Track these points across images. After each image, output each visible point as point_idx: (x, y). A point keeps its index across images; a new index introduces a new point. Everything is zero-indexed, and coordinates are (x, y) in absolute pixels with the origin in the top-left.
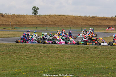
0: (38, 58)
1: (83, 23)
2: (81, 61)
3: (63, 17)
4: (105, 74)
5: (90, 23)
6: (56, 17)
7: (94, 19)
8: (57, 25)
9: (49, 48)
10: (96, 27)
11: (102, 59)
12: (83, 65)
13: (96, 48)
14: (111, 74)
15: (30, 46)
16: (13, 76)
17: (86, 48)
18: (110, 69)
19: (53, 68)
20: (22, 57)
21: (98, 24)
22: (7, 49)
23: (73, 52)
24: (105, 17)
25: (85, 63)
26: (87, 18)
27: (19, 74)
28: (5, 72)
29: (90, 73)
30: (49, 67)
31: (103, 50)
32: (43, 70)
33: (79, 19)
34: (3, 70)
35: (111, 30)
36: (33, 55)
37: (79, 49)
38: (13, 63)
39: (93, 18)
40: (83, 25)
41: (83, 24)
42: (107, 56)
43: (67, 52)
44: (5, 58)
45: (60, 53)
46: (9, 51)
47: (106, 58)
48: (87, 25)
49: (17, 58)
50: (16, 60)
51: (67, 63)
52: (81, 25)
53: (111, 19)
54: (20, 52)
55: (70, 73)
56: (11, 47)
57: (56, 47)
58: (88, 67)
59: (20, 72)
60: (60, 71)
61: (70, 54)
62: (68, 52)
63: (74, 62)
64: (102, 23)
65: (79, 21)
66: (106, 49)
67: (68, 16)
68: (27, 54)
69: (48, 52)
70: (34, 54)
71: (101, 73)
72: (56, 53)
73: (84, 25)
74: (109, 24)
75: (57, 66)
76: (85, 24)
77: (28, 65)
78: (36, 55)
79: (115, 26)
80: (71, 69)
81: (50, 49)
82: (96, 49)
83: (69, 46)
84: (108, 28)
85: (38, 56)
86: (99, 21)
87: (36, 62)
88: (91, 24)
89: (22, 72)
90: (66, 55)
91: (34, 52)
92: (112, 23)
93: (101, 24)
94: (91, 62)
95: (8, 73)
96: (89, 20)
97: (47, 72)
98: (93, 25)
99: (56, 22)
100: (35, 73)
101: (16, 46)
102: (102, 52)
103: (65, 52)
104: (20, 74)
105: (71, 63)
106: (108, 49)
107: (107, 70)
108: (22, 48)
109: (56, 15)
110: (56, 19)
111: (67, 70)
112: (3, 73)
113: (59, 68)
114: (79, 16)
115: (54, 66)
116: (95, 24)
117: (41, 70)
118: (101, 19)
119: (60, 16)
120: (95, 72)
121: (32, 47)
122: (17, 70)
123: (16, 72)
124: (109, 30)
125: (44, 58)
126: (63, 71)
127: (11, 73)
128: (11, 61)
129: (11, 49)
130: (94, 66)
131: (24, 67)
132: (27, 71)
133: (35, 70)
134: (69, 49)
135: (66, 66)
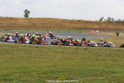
0: (30, 59)
2: (73, 62)
3: (52, 20)
4: (100, 76)
5: (76, 26)
6: (46, 20)
7: (80, 23)
8: (46, 27)
9: (41, 49)
10: (82, 30)
11: (93, 60)
13: (86, 49)
14: (106, 76)
15: (22, 47)
16: (6, 77)
18: (103, 71)
19: (47, 69)
20: (15, 58)
21: (84, 27)
23: (64, 53)
24: (90, 21)
25: (77, 65)
26: (74, 21)
27: (12, 76)
29: (84, 75)
30: (42, 68)
31: (93, 52)
32: (37, 71)
33: (66, 22)
35: (96, 32)
38: (6, 63)
39: (79, 21)
40: (70, 27)
41: (70, 26)
42: (98, 58)
43: (58, 53)
45: (52, 54)
46: (2, 51)
47: (98, 59)
48: (74, 28)
49: (10, 59)
50: (9, 60)
51: (59, 64)
52: (69, 27)
53: (96, 23)
54: (13, 52)
55: (64, 74)
56: (4, 47)
57: (48, 48)
58: (81, 69)
59: (13, 73)
60: (53, 72)
62: (60, 53)
63: (67, 62)
64: (88, 26)
65: (66, 24)
66: (95, 50)
67: (56, 19)
68: (19, 54)
69: (40, 53)
70: (27, 54)
71: (95, 75)
73: (71, 28)
74: (94, 27)
75: (49, 68)
76: (72, 27)
77: (21, 66)
78: (28, 55)
79: (99, 29)
80: (64, 70)
82: (86, 50)
83: (60, 47)
84: (93, 31)
85: (30, 56)
86: (85, 24)
87: (28, 63)
88: (77, 27)
89: (16, 73)
90: (57, 56)
91: (26, 52)
92: (96, 26)
93: (86, 27)
94: (83, 64)
95: (1, 74)
96: (75, 23)
97: (41, 74)
98: (79, 28)
99: (46, 25)
100: (28, 74)
101: (9, 46)
102: (92, 53)
103: (56, 52)
105: (63, 64)
107: (101, 72)
108: (15, 48)
109: (45, 18)
110: (45, 22)
111: (61, 72)
113: (52, 69)
114: (67, 20)
115: (47, 67)
116: (81, 27)
117: (35, 71)
118: (86, 22)
119: (49, 19)
120: (89, 74)
121: (24, 47)
122: (10, 71)
123: (9, 73)
124: (94, 32)
125: (36, 59)
126: (57, 72)
127: (4, 74)
128: (4, 61)
129: (4, 49)
130: (87, 67)
131: (17, 67)
132: (20, 73)
133: (28, 71)
134: (60, 50)
135: (59, 67)
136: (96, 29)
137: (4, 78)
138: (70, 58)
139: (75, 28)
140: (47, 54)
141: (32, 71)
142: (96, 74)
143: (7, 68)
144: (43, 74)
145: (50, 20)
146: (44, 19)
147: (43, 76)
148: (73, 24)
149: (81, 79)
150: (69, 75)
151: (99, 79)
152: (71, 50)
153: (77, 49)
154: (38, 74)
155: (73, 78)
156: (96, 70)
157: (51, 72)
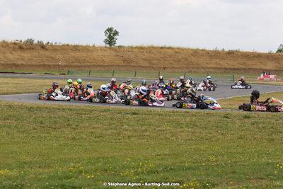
0: (119, 140)
1: (210, 63)
2: (217, 148)
3: (170, 50)
5: (224, 64)
6: (155, 52)
7: (233, 57)
9: (144, 116)
10: (238, 73)
11: (263, 142)
12: (223, 155)
13: (246, 117)
15: (102, 111)
16: (64, 181)
17: (224, 117)
19: (158, 162)
20: (85, 137)
21: (242, 67)
22: (50, 117)
23: (197, 126)
24: (255, 52)
26: (219, 53)
27: (77, 178)
28: (46, 170)
29: (242, 175)
30: (147, 159)
31: (263, 123)
32: (134, 168)
33: (201, 55)
34: (40, 167)
35: (269, 79)
36: (109, 132)
37: (209, 119)
38: (64, 149)
39: (230, 53)
40: (210, 68)
41: (211, 66)
42: (274, 136)
44: (45, 137)
45: (168, 128)
46: (56, 122)
47: (273, 140)
48: (218, 68)
49: (74, 139)
50: (70, 142)
51: (186, 152)
52: (207, 67)
53: (269, 57)
54: (81, 125)
55: (195, 175)
56: (60, 113)
57: (159, 115)
58: (236, 162)
59: (81, 172)
60: (172, 169)
61: (190, 129)
62: (186, 126)
63: (203, 148)
64: (250, 64)
65: (202, 60)
66: (268, 120)
67: (178, 48)
68: (94, 128)
69: (142, 125)
70: (111, 129)
71: (268, 175)
72: (160, 128)
73: (213, 68)
74: (264, 67)
75: (162, 159)
76: (214, 66)
77: (100, 156)
78: (115, 131)
79: (275, 70)
80: (196, 165)
81: (145, 119)
82: (246, 120)
84: (262, 76)
85: (119, 134)
86: (244, 60)
88: (227, 66)
89: (86, 172)
90: (181, 132)
91: (110, 125)
92: (270, 65)
93: (247, 67)
94: (240, 150)
95: (51, 174)
96: (222, 58)
97: (143, 173)
98: (231, 69)
99: (154, 62)
100: (114, 175)
101: (71, 110)
102: (261, 126)
103: (178, 125)
104: (80, 177)
105: (195, 150)
106: (273, 121)
107: (281, 170)
108: (83, 116)
109: (153, 47)
110: (153, 55)
111: (188, 168)
112: (40, 174)
113: (169, 162)
114: (202, 50)
115: (159, 157)
116: (236, 67)
117: (129, 168)
118: (247, 56)
119: (162, 48)
120: (253, 174)
121: (105, 114)
122: (74, 167)
123: (70, 171)
124: (265, 79)
125: (133, 139)
126: (180, 170)
127: (60, 175)
128: (60, 145)
129: (59, 118)
130: (249, 159)
131: (90, 159)
132: (96, 171)
133: (115, 168)
134: (188, 119)
135: (185, 159)
136: (269, 72)
137: (60, 182)
138: (211, 138)
139: (221, 68)
140: (157, 129)
141: (124, 168)
142: (268, 173)
143: (66, 161)
144: (148, 175)
145: (165, 50)
146: (150, 48)
147: (149, 178)
148: (218, 60)
149: (234, 185)
150: (208, 176)
151: (275, 186)
152: (212, 119)
153: (227, 117)
154: (137, 173)
155: (216, 182)
156: (268, 164)
157: (166, 169)
